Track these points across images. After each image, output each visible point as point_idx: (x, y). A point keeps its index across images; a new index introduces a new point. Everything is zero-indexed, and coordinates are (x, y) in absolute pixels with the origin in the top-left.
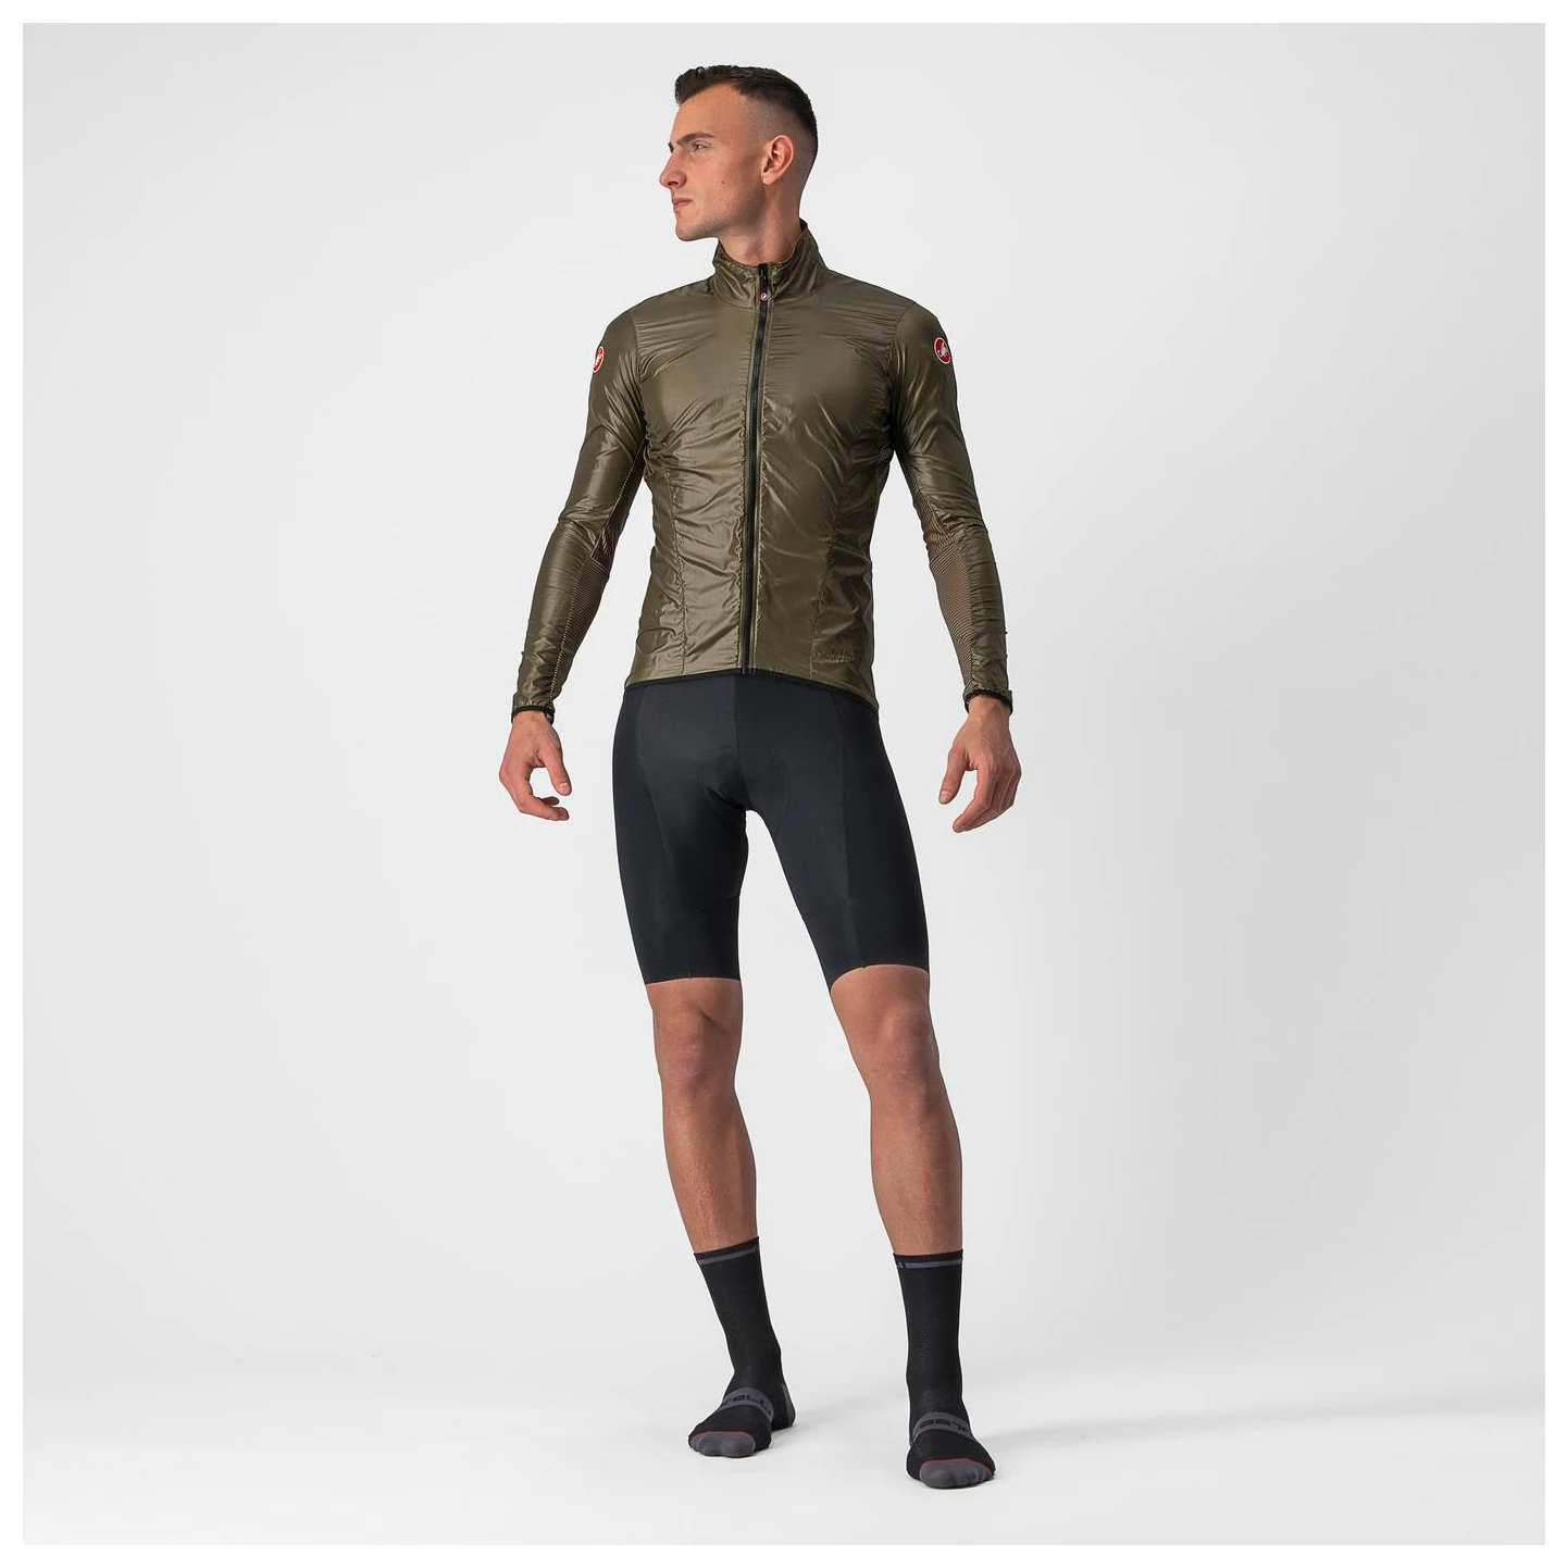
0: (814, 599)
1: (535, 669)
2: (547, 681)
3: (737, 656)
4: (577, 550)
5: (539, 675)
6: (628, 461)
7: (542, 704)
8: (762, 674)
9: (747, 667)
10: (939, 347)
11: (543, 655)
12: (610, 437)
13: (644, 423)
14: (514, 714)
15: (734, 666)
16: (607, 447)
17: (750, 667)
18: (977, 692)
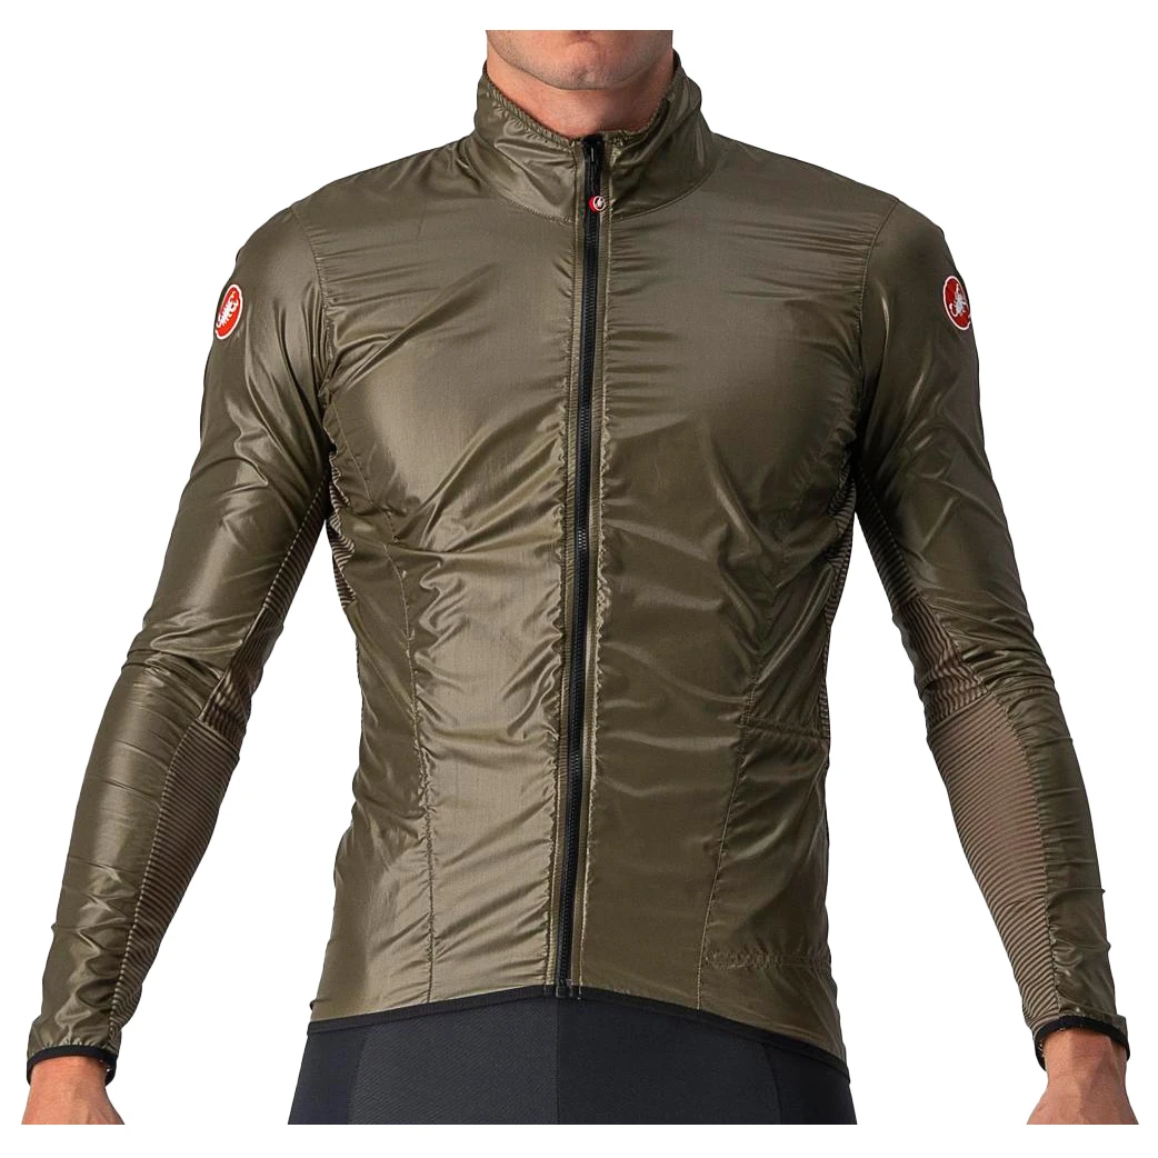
0: (707, 839)
1: (82, 967)
2: (104, 991)
3: (547, 958)
4: (171, 713)
5: (91, 978)
6: (289, 529)
7: (93, 1042)
8: (595, 997)
9: (564, 985)
10: (951, 299)
11: (98, 936)
12: (248, 475)
13: (327, 448)
14: (31, 1064)
15: (538, 981)
16: (240, 501)
17: (572, 984)
18: (1067, 1023)
